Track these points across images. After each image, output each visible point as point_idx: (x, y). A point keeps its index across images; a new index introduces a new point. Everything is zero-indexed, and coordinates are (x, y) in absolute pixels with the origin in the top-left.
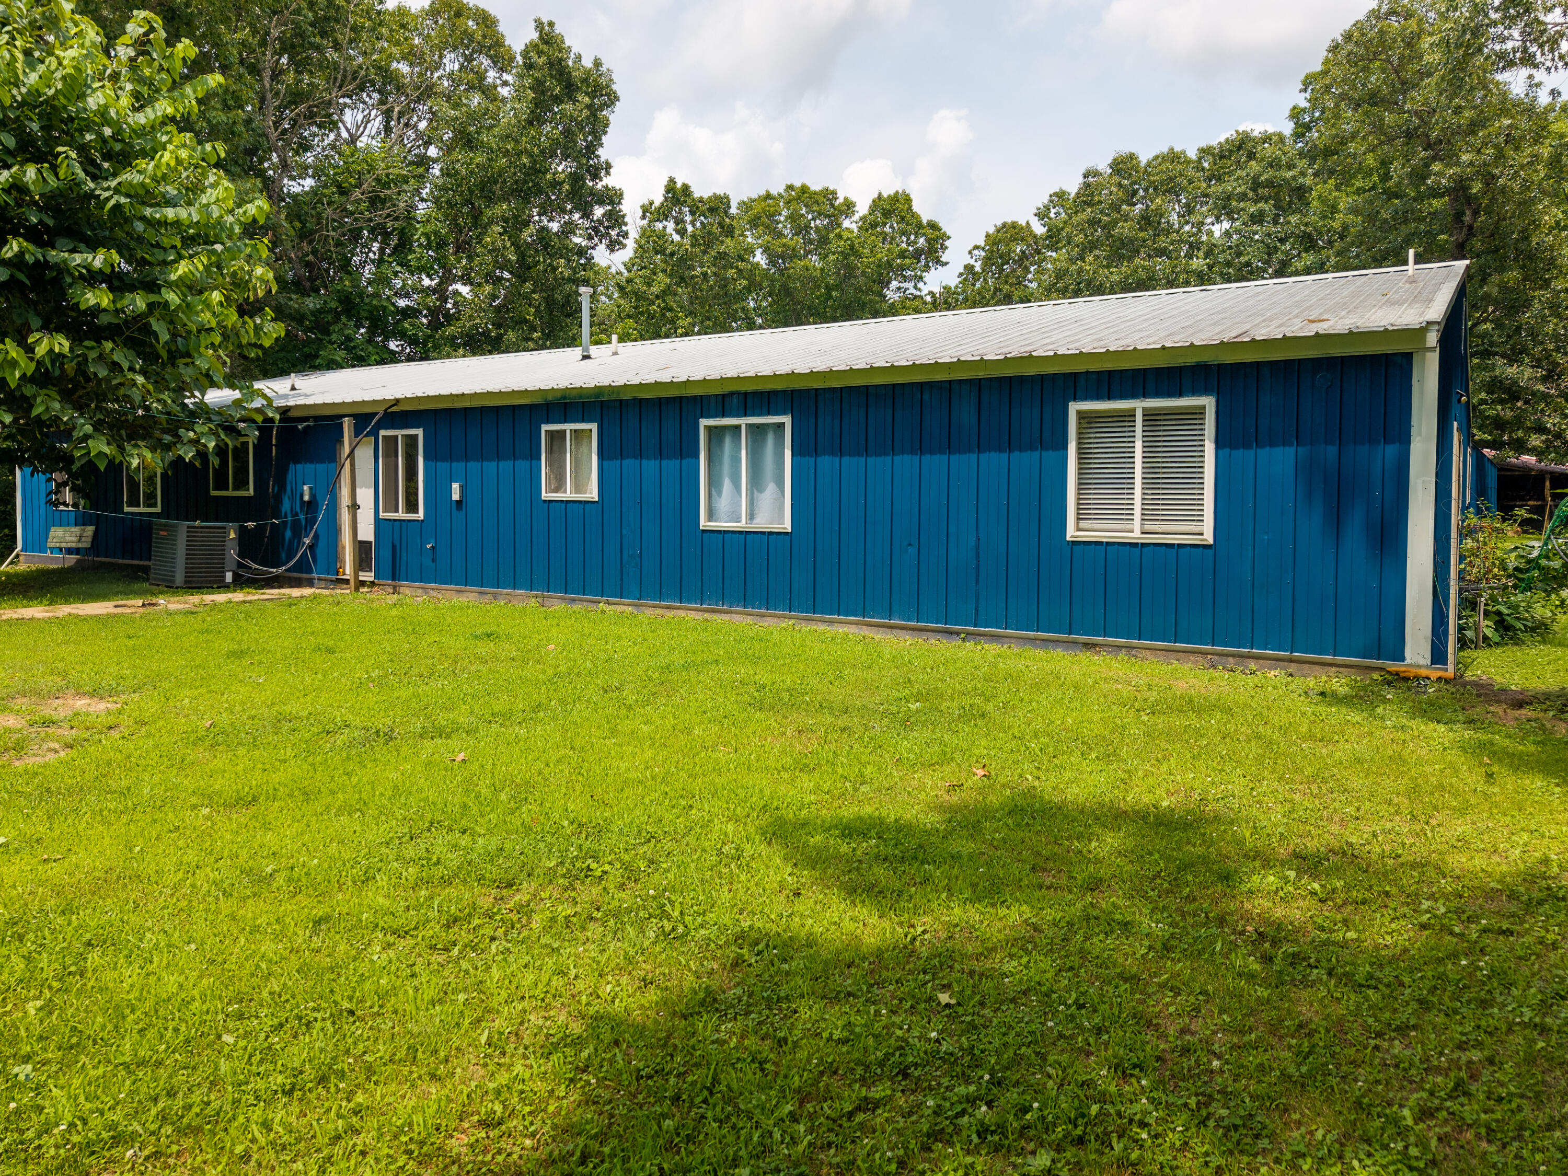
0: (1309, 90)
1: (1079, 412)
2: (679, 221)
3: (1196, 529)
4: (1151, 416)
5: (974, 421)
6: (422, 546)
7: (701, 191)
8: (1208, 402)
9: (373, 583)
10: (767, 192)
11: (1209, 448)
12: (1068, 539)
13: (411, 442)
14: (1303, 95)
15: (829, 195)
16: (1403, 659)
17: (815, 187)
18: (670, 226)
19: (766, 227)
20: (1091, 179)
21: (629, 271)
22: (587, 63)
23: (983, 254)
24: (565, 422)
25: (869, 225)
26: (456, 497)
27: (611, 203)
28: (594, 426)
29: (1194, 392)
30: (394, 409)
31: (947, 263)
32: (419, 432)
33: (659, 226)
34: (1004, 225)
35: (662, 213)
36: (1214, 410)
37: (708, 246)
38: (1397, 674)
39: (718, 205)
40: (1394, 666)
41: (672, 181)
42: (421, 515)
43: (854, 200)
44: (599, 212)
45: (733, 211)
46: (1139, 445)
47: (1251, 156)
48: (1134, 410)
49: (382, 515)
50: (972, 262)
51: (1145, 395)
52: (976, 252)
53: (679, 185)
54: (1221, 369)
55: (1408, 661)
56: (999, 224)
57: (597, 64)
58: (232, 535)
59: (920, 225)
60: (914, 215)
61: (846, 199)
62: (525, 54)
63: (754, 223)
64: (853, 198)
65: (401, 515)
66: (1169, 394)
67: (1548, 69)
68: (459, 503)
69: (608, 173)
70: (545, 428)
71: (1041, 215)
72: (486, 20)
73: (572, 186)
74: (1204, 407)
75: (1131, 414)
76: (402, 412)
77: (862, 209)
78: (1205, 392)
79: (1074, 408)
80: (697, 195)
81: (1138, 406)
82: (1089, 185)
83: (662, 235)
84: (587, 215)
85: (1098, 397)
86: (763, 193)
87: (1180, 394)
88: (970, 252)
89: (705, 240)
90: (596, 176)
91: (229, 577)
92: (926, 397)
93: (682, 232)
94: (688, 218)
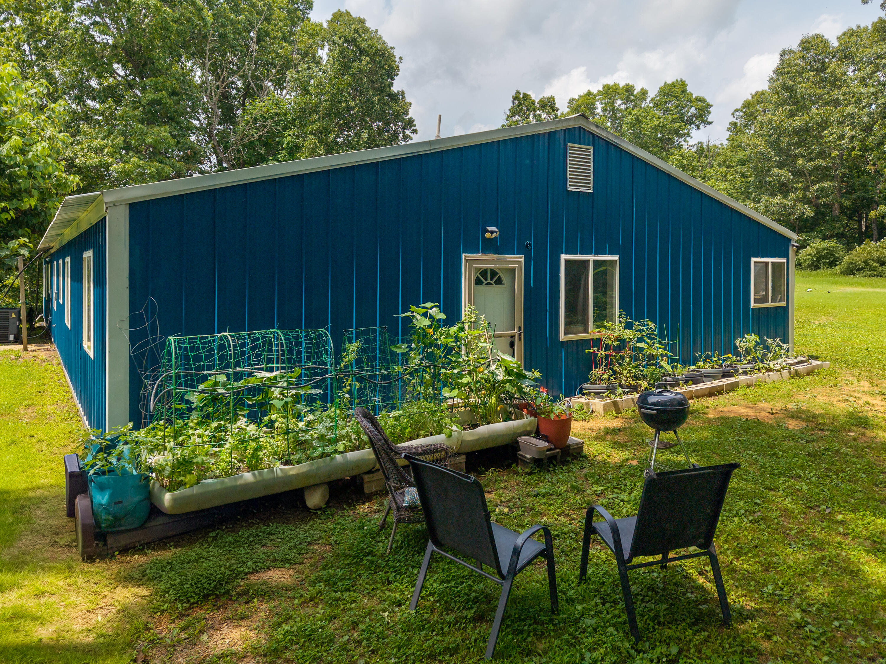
10: (589, 91)
15: (629, 88)
23: (741, 114)
31: (711, 123)
34: (757, 93)
43: (647, 89)
50: (734, 120)
52: (737, 113)
56: (754, 93)
59: (691, 100)
60: (687, 94)
61: (642, 89)
77: (653, 93)
86: (585, 91)
88: (733, 114)
91: (11, 337)
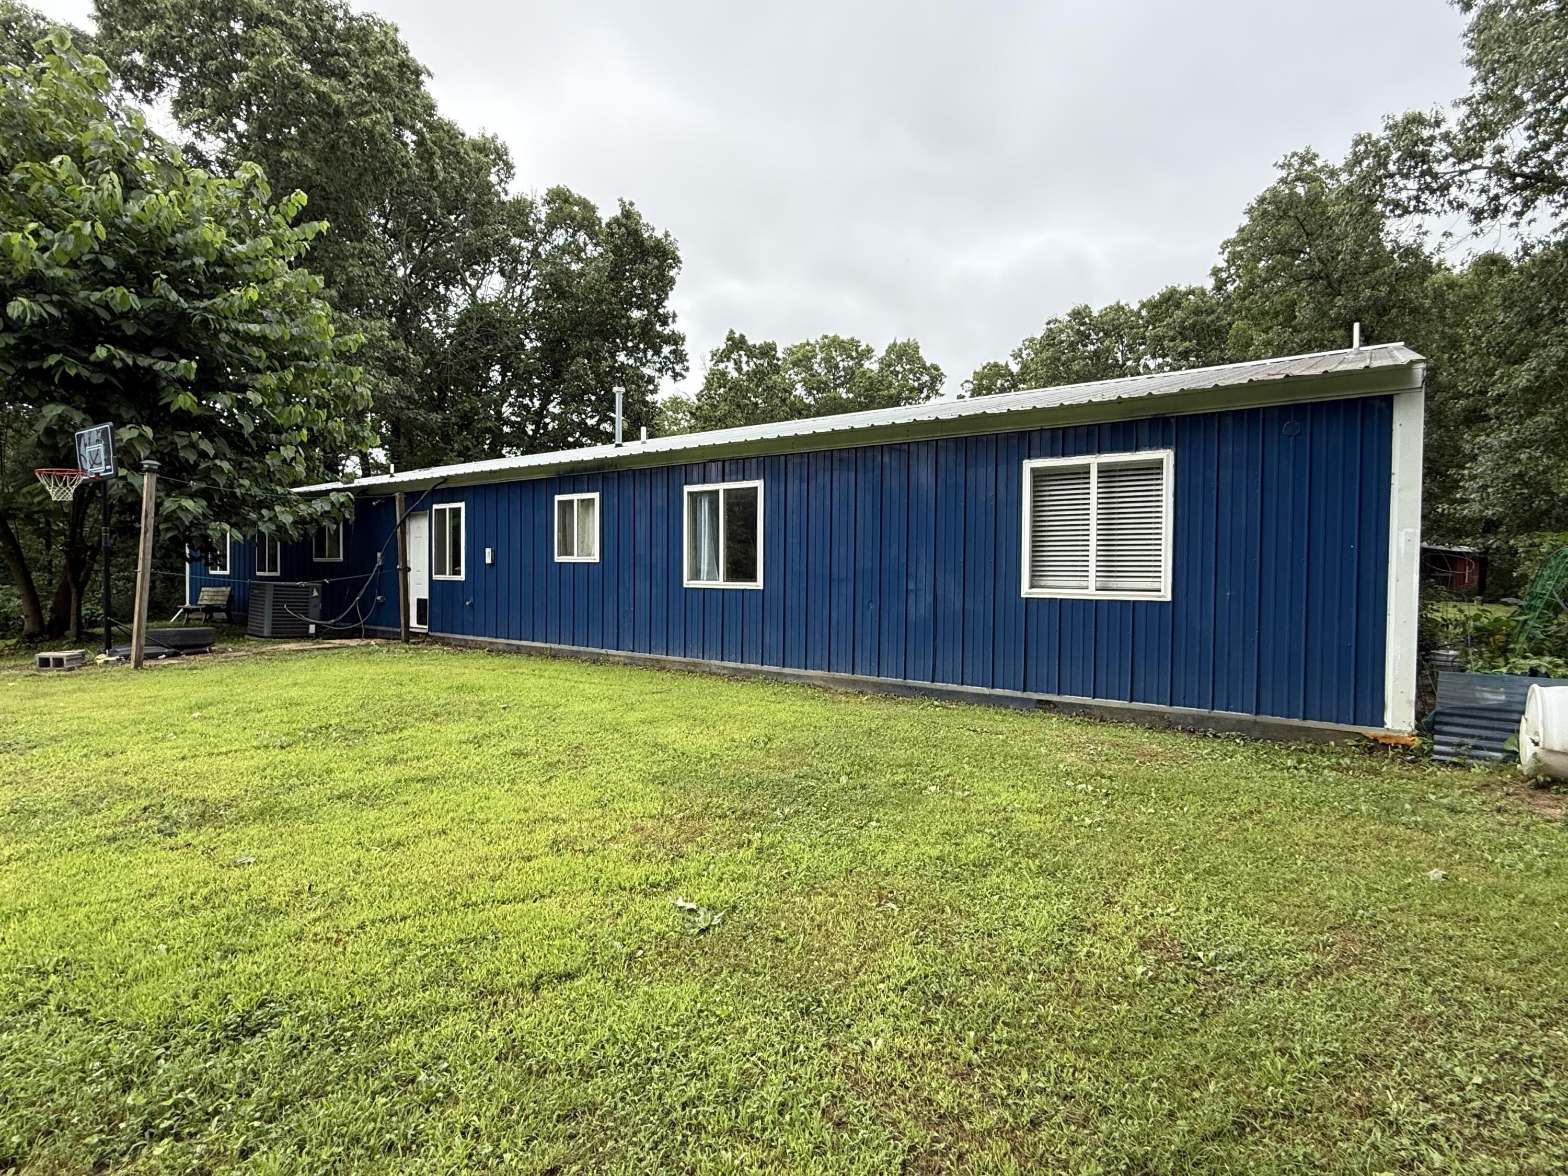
0: (1226, 252)
1: (1033, 470)
2: (738, 363)
3: (1155, 586)
4: (1106, 472)
5: (932, 481)
6: (464, 603)
7: (755, 340)
8: (1167, 456)
9: (427, 634)
10: (807, 340)
11: (1168, 503)
12: (1023, 595)
13: (456, 513)
14: (1221, 256)
15: (854, 343)
16: (1382, 724)
17: (844, 337)
18: (731, 365)
19: (805, 366)
20: (1052, 326)
21: (699, 400)
22: (659, 234)
24: (574, 492)
25: (886, 364)
26: (488, 560)
27: (676, 344)
28: (596, 496)
29: (1151, 446)
30: (443, 486)
31: (944, 394)
32: (462, 505)
33: (722, 366)
34: (988, 364)
35: (725, 355)
36: (1172, 463)
37: (761, 380)
38: (1376, 740)
39: (767, 351)
40: (1371, 732)
41: (732, 332)
42: (462, 577)
44: (666, 350)
45: (780, 355)
46: (1094, 502)
47: (1178, 306)
48: (1088, 466)
49: (435, 577)
51: (1100, 451)
52: (966, 385)
53: (737, 336)
54: (1182, 421)
55: (1389, 725)
56: (984, 364)
57: (667, 235)
58: (315, 594)
59: (924, 367)
60: (919, 358)
61: (867, 346)
62: (609, 225)
63: (795, 364)
64: (872, 346)
65: (448, 577)
66: (1125, 450)
67: (1438, 213)
68: (491, 565)
69: (674, 321)
70: (558, 498)
71: (1016, 356)
72: (585, 205)
73: (642, 329)
74: (1161, 461)
75: (1084, 471)
76: (449, 489)
77: (880, 352)
78: (1164, 445)
79: (1028, 465)
80: (750, 343)
81: (1093, 461)
82: (1050, 330)
83: (724, 374)
84: (657, 352)
85: (1052, 455)
86: (803, 341)
87: (1138, 447)
88: (962, 385)
89: (758, 375)
90: (664, 323)
91: (312, 629)
92: (886, 459)
93: (739, 370)
94: (744, 359)
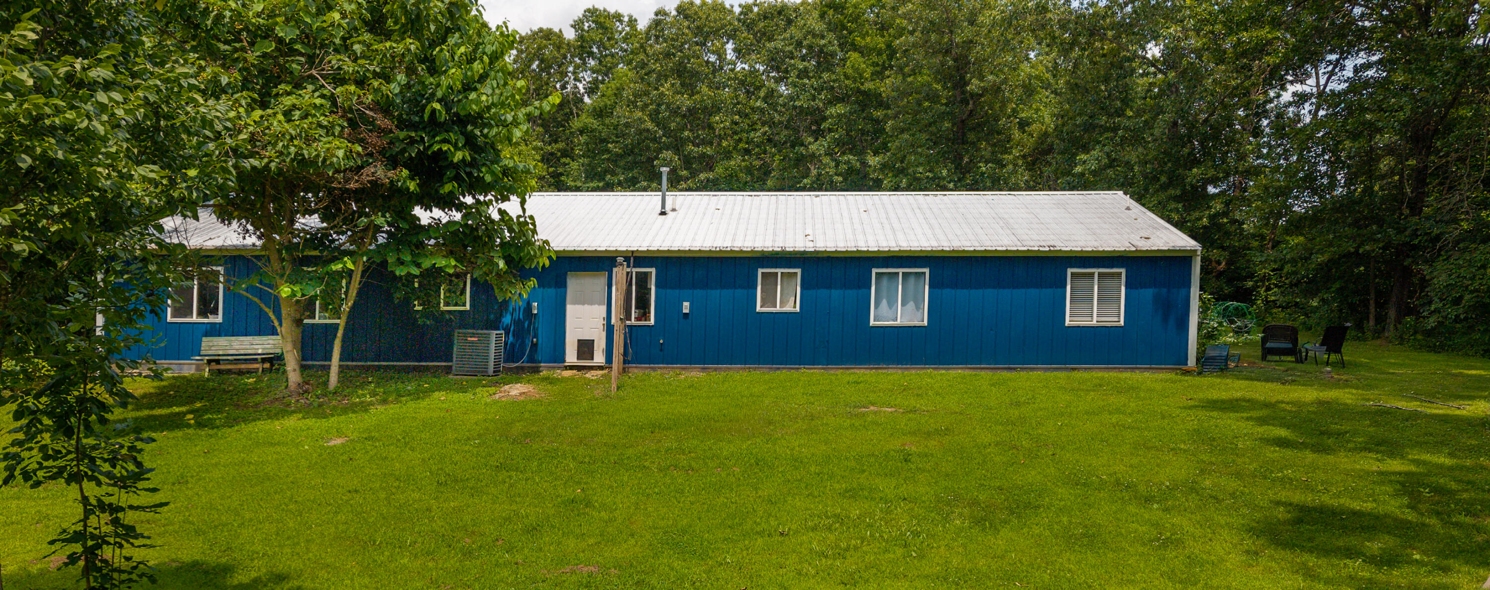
1: (1072, 273)
3: (1118, 321)
4: (1100, 275)
5: (1025, 275)
6: (651, 342)
8: (1123, 271)
9: (602, 367)
11: (1123, 289)
12: (1066, 325)
13: (644, 276)
24: (776, 267)
26: (686, 311)
28: (799, 271)
29: (1118, 267)
32: (651, 270)
36: (1125, 274)
38: (1185, 370)
40: (1184, 367)
42: (652, 322)
46: (1096, 287)
51: (1098, 267)
54: (1129, 258)
55: (1189, 365)
65: (634, 323)
66: (1108, 267)
68: (689, 315)
70: (760, 271)
74: (1121, 273)
75: (1093, 275)
76: (635, 257)
78: (1122, 267)
79: (1070, 271)
81: (1096, 271)
85: (1080, 267)
87: (1112, 267)
